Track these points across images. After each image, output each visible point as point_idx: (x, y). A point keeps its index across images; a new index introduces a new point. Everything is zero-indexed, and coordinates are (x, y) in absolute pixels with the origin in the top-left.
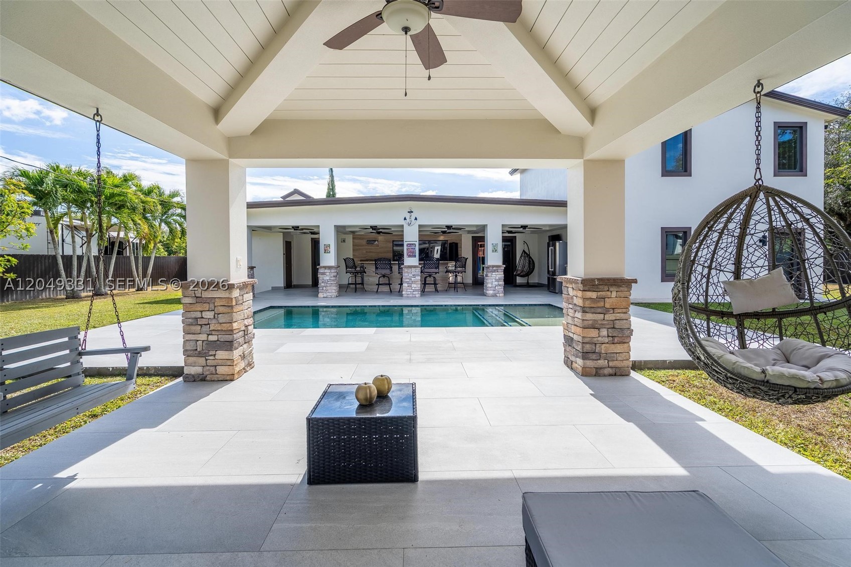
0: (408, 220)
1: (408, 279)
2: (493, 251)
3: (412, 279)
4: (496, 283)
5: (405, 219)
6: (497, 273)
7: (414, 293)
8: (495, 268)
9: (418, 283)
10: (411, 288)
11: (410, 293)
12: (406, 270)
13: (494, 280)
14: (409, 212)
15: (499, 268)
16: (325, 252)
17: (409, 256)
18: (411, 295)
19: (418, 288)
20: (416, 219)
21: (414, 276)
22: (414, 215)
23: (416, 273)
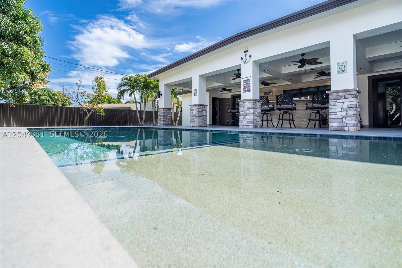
0: (244, 60)
1: (243, 112)
2: (338, 72)
3: (247, 111)
4: (344, 113)
5: (242, 59)
6: (344, 100)
7: (248, 124)
8: (341, 94)
9: (251, 115)
10: (245, 120)
11: (244, 124)
12: (242, 104)
13: (339, 110)
14: (244, 52)
15: (347, 93)
16: (194, 95)
17: (245, 91)
18: (245, 127)
19: (251, 120)
20: (250, 56)
21: (248, 109)
22: (248, 54)
23: (249, 106)
